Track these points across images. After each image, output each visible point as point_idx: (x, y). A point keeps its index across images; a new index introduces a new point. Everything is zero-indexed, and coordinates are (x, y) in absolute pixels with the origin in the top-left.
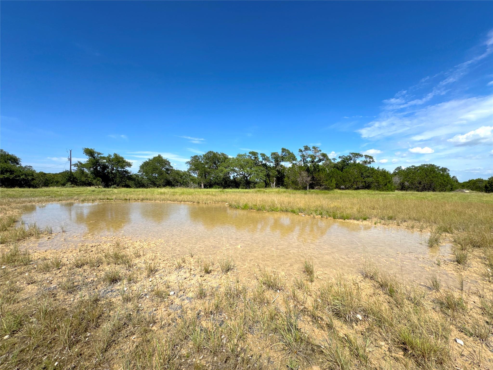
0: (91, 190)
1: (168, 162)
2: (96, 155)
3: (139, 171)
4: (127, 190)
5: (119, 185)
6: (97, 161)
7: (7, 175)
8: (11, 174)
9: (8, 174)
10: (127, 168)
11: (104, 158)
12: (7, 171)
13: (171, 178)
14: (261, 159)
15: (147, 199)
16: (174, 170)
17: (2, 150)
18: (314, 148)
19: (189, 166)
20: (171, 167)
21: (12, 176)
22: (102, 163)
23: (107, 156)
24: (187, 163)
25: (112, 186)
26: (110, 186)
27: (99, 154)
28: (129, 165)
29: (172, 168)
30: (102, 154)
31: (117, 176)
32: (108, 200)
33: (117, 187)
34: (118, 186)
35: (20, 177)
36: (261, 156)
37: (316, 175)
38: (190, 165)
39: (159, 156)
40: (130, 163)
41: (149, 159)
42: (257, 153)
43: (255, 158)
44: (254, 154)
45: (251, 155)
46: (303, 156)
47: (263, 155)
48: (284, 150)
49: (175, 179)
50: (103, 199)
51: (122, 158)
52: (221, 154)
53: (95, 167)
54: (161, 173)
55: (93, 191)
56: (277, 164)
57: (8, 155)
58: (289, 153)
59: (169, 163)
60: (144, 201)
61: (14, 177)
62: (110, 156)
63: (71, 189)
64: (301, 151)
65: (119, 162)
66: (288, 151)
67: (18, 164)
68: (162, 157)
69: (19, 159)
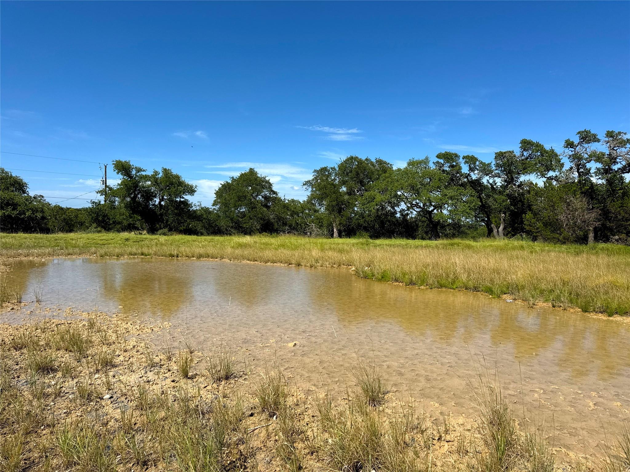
0: (124, 237)
1: (268, 182)
2: (134, 172)
3: (215, 201)
4: (183, 239)
5: (173, 229)
6: (136, 185)
7: (9, 211)
8: (13, 209)
9: (10, 208)
10: (187, 197)
11: (146, 178)
12: (8, 204)
13: (271, 217)
14: (465, 169)
15: (208, 256)
16: (279, 200)
17: (3, 170)
18: (610, 134)
19: (310, 189)
20: (275, 193)
21: (16, 212)
22: (144, 187)
23: (153, 173)
24: (306, 183)
25: (160, 231)
26: (157, 231)
27: (139, 170)
28: (191, 191)
29: (277, 194)
30: (144, 171)
31: (170, 212)
32: (142, 257)
33: (170, 233)
34: (170, 230)
35: (25, 215)
36: (466, 162)
37: (613, 207)
38: (312, 188)
39: (252, 171)
40: (192, 187)
41: (233, 178)
42: (456, 156)
43: (452, 166)
44: (449, 157)
45: (442, 161)
46: (576, 158)
47: (471, 160)
48: (526, 144)
49: (279, 219)
50: (135, 254)
51: (178, 177)
52: (377, 161)
53: (132, 196)
54: (252, 206)
55: (127, 240)
56: (510, 181)
57: (11, 176)
58: (543, 151)
59: (270, 185)
60: (201, 259)
61: (18, 214)
62: (156, 173)
63: (96, 236)
64: (569, 144)
65: (172, 184)
66: (538, 145)
67: (24, 192)
68: (256, 173)
69: (25, 183)
